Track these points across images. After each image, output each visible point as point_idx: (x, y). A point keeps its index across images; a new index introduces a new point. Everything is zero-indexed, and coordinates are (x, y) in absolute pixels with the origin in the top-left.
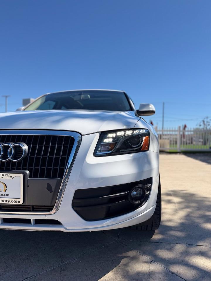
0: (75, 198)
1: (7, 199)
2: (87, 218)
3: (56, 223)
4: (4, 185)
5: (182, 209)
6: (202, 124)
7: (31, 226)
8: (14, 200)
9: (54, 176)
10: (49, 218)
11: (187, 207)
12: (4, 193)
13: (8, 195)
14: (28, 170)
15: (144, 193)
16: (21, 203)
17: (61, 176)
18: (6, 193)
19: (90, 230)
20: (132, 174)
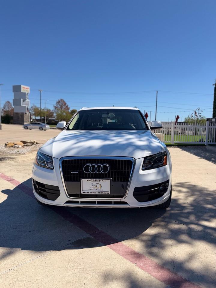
0: (134, 191)
1: (102, 192)
2: (140, 200)
3: (125, 203)
4: (100, 186)
5: (190, 196)
6: (194, 115)
7: (112, 205)
8: (105, 192)
9: (124, 181)
10: (122, 200)
11: (192, 195)
12: (100, 189)
13: (102, 190)
14: (111, 178)
15: (165, 187)
16: (109, 194)
17: (128, 181)
18: (101, 189)
19: (139, 207)
20: (161, 179)
